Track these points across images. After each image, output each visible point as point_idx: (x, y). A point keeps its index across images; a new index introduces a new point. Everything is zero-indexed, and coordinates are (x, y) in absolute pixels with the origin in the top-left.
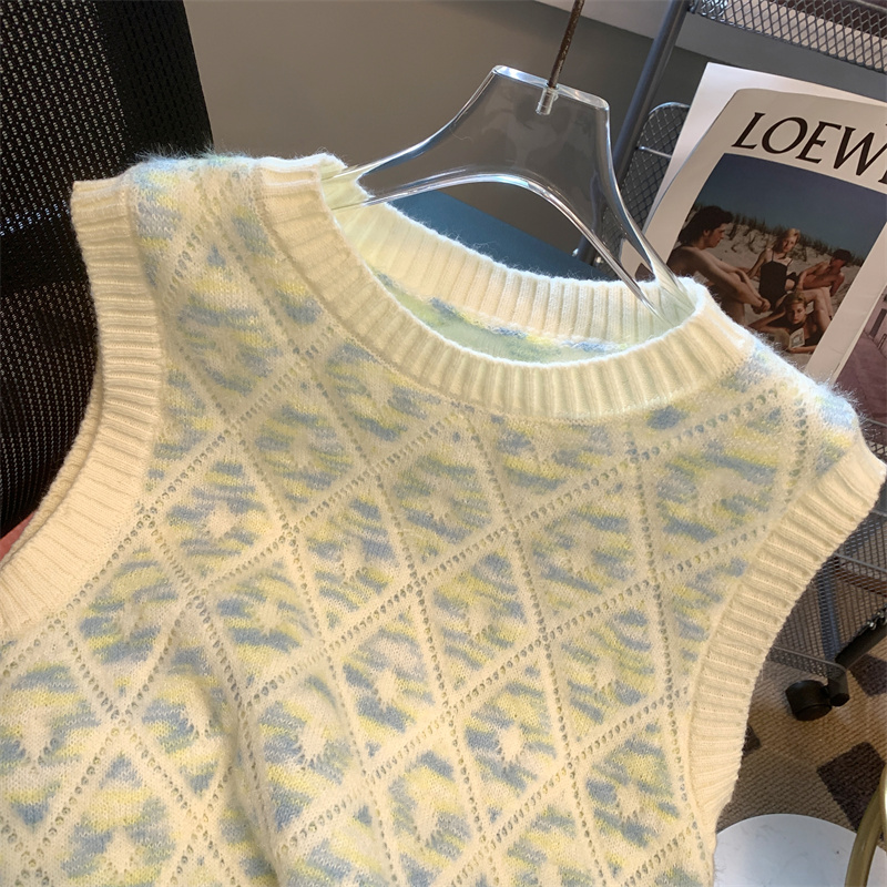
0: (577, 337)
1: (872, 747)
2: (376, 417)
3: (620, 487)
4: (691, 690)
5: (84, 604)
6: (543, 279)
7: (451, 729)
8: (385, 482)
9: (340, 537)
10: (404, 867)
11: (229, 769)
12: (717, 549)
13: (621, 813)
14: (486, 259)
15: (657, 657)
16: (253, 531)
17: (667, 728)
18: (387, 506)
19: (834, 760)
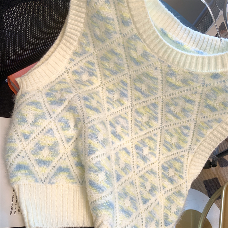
0: (197, 49)
1: (218, 179)
2: (136, 58)
3: (196, 92)
4: (195, 149)
5: (47, 88)
6: (192, 31)
7: (132, 144)
8: (132, 77)
9: (115, 89)
10: (115, 173)
11: (77, 139)
12: (216, 115)
13: (169, 175)
14: (178, 21)
15: (189, 139)
16: (93, 82)
17: (186, 157)
18: (130, 84)
19: (208, 180)
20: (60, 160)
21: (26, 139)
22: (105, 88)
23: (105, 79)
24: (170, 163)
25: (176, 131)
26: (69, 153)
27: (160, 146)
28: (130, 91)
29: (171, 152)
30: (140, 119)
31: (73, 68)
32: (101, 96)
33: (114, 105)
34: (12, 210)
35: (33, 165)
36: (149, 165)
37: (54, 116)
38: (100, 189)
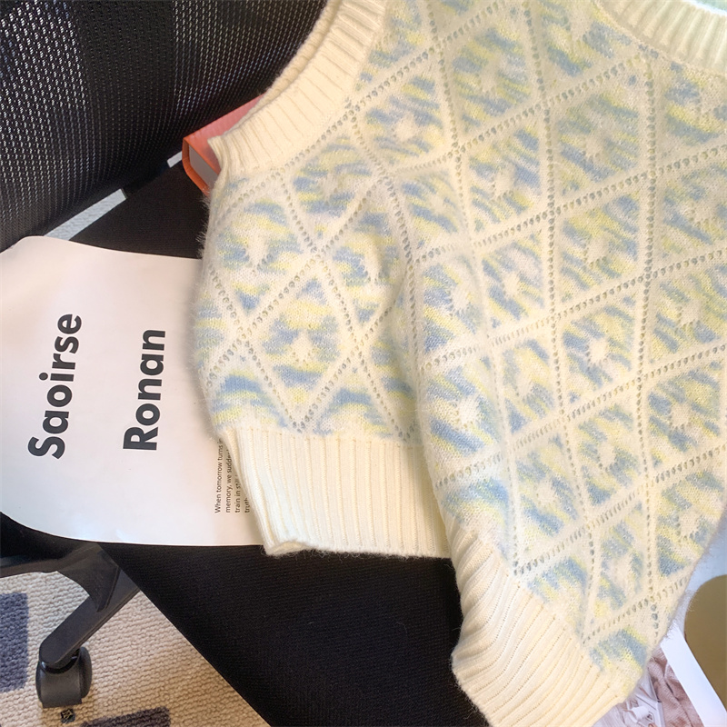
2: (567, 50)
7: (553, 330)
10: (507, 407)
13: (671, 424)
16: (430, 141)
20: (343, 371)
21: (249, 308)
22: (465, 160)
23: (466, 130)
24: (678, 388)
25: (697, 282)
26: (366, 354)
27: (643, 335)
28: (548, 163)
29: (677, 354)
30: (577, 252)
31: (367, 103)
32: (456, 185)
33: (495, 212)
34: (219, 501)
35: (270, 383)
36: (610, 394)
37: (321, 244)
38: (465, 444)
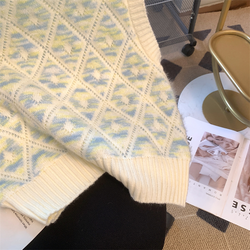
1: (209, 52)
4: (133, 30)
7: (79, 81)
13: (135, 75)
15: (119, 27)
17: (134, 46)
18: (21, 31)
19: (202, 60)
20: (28, 151)
22: (7, 58)
24: (127, 64)
25: (101, 31)
26: (31, 139)
27: (104, 59)
28: (29, 37)
29: (118, 55)
30: (64, 54)
32: (12, 67)
33: (30, 64)
34: (24, 224)
35: (8, 176)
36: (112, 83)
38: (76, 137)
